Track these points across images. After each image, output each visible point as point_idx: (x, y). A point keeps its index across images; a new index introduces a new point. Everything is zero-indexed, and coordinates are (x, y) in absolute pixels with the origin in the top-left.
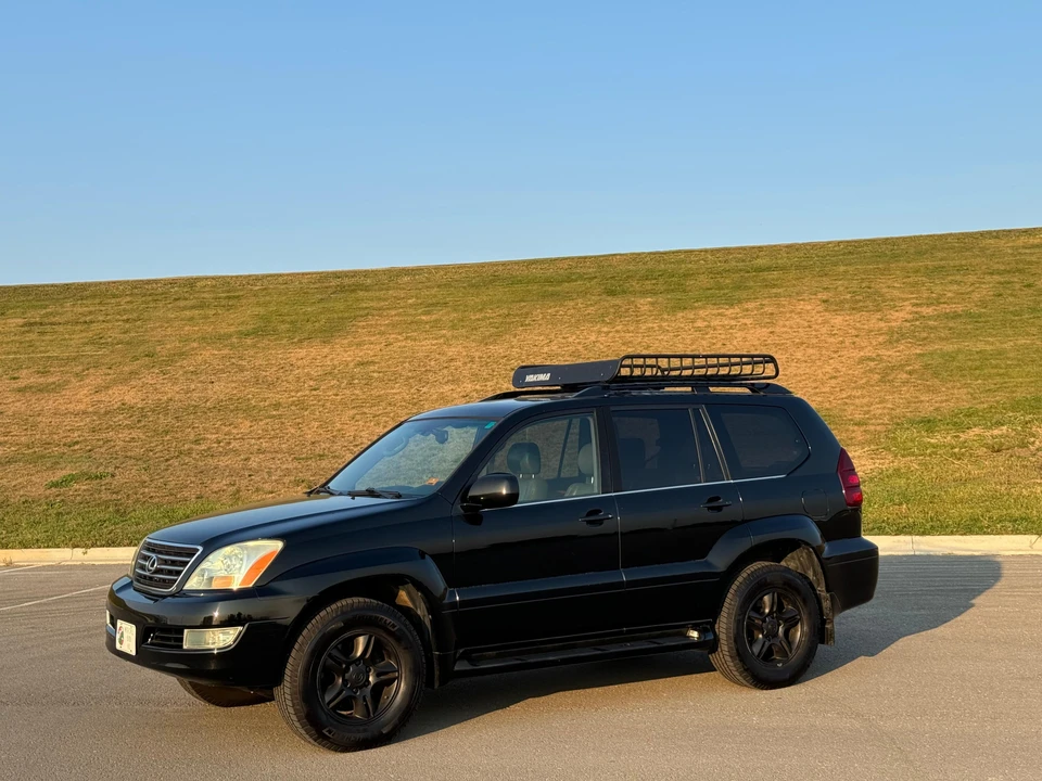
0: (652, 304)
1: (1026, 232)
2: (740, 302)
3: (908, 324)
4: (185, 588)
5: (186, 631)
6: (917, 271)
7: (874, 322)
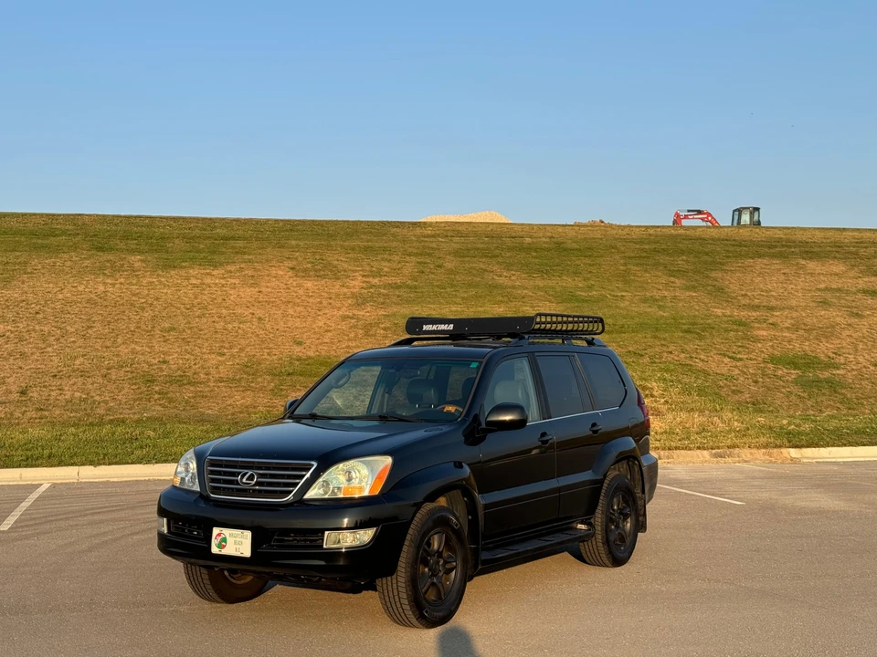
0: (142, 261)
1: (414, 224)
2: (221, 265)
3: (366, 291)
4: (305, 497)
5: (327, 533)
6: (353, 249)
7: (336, 287)
